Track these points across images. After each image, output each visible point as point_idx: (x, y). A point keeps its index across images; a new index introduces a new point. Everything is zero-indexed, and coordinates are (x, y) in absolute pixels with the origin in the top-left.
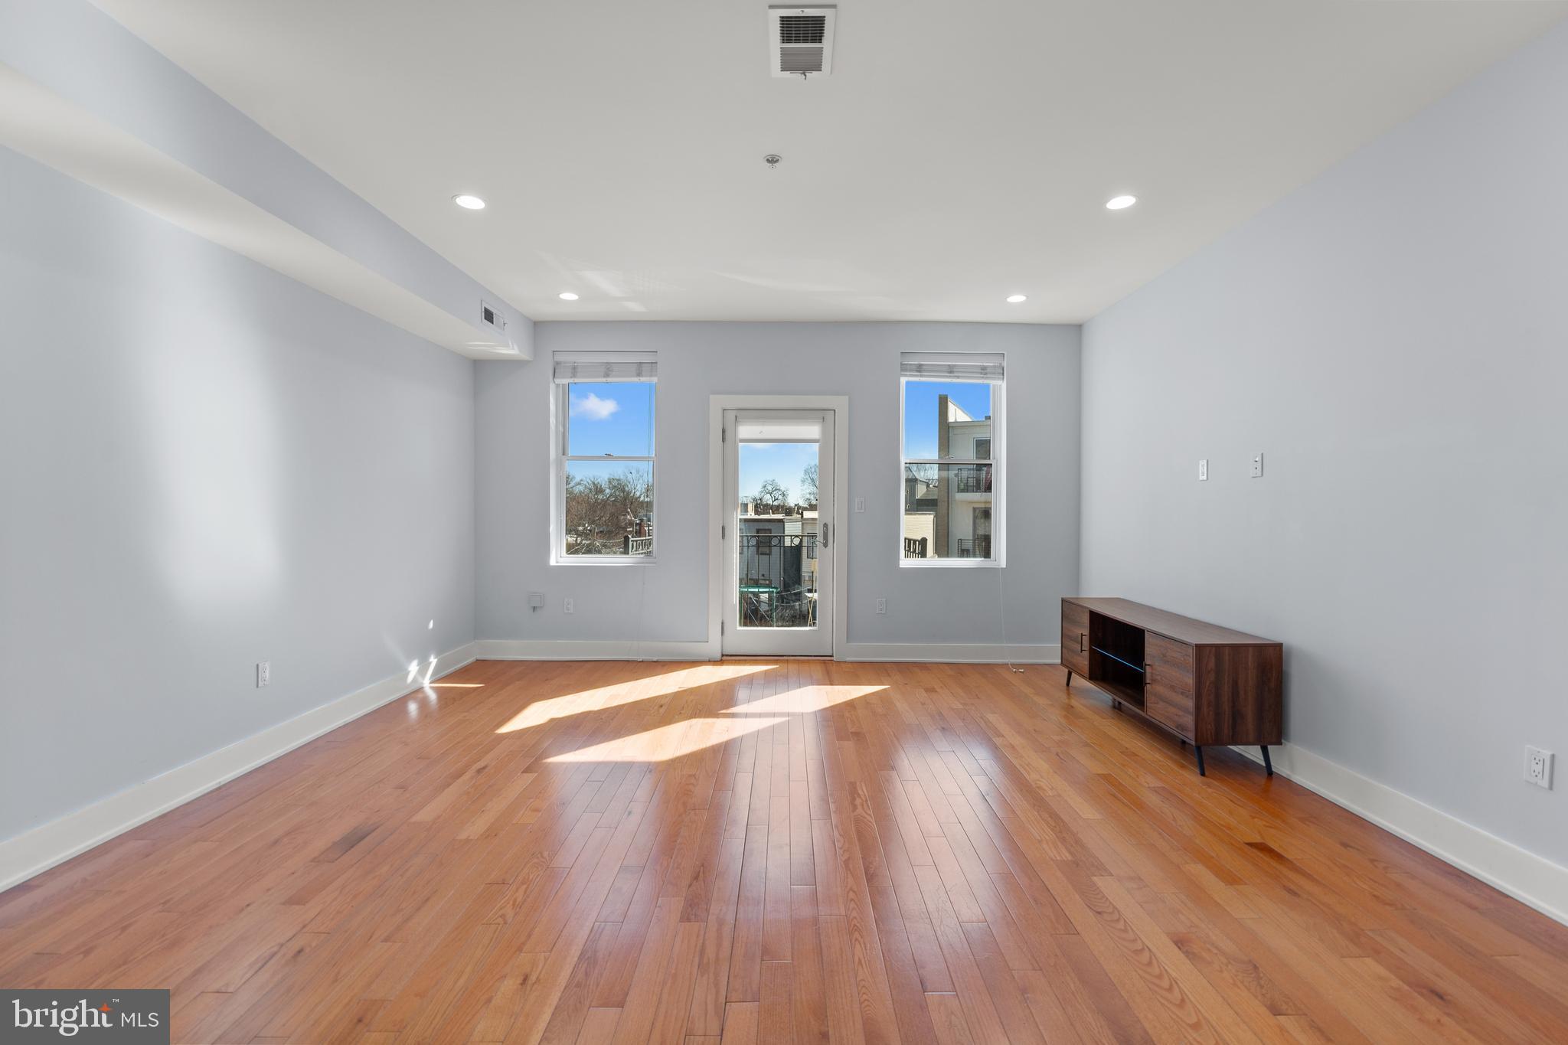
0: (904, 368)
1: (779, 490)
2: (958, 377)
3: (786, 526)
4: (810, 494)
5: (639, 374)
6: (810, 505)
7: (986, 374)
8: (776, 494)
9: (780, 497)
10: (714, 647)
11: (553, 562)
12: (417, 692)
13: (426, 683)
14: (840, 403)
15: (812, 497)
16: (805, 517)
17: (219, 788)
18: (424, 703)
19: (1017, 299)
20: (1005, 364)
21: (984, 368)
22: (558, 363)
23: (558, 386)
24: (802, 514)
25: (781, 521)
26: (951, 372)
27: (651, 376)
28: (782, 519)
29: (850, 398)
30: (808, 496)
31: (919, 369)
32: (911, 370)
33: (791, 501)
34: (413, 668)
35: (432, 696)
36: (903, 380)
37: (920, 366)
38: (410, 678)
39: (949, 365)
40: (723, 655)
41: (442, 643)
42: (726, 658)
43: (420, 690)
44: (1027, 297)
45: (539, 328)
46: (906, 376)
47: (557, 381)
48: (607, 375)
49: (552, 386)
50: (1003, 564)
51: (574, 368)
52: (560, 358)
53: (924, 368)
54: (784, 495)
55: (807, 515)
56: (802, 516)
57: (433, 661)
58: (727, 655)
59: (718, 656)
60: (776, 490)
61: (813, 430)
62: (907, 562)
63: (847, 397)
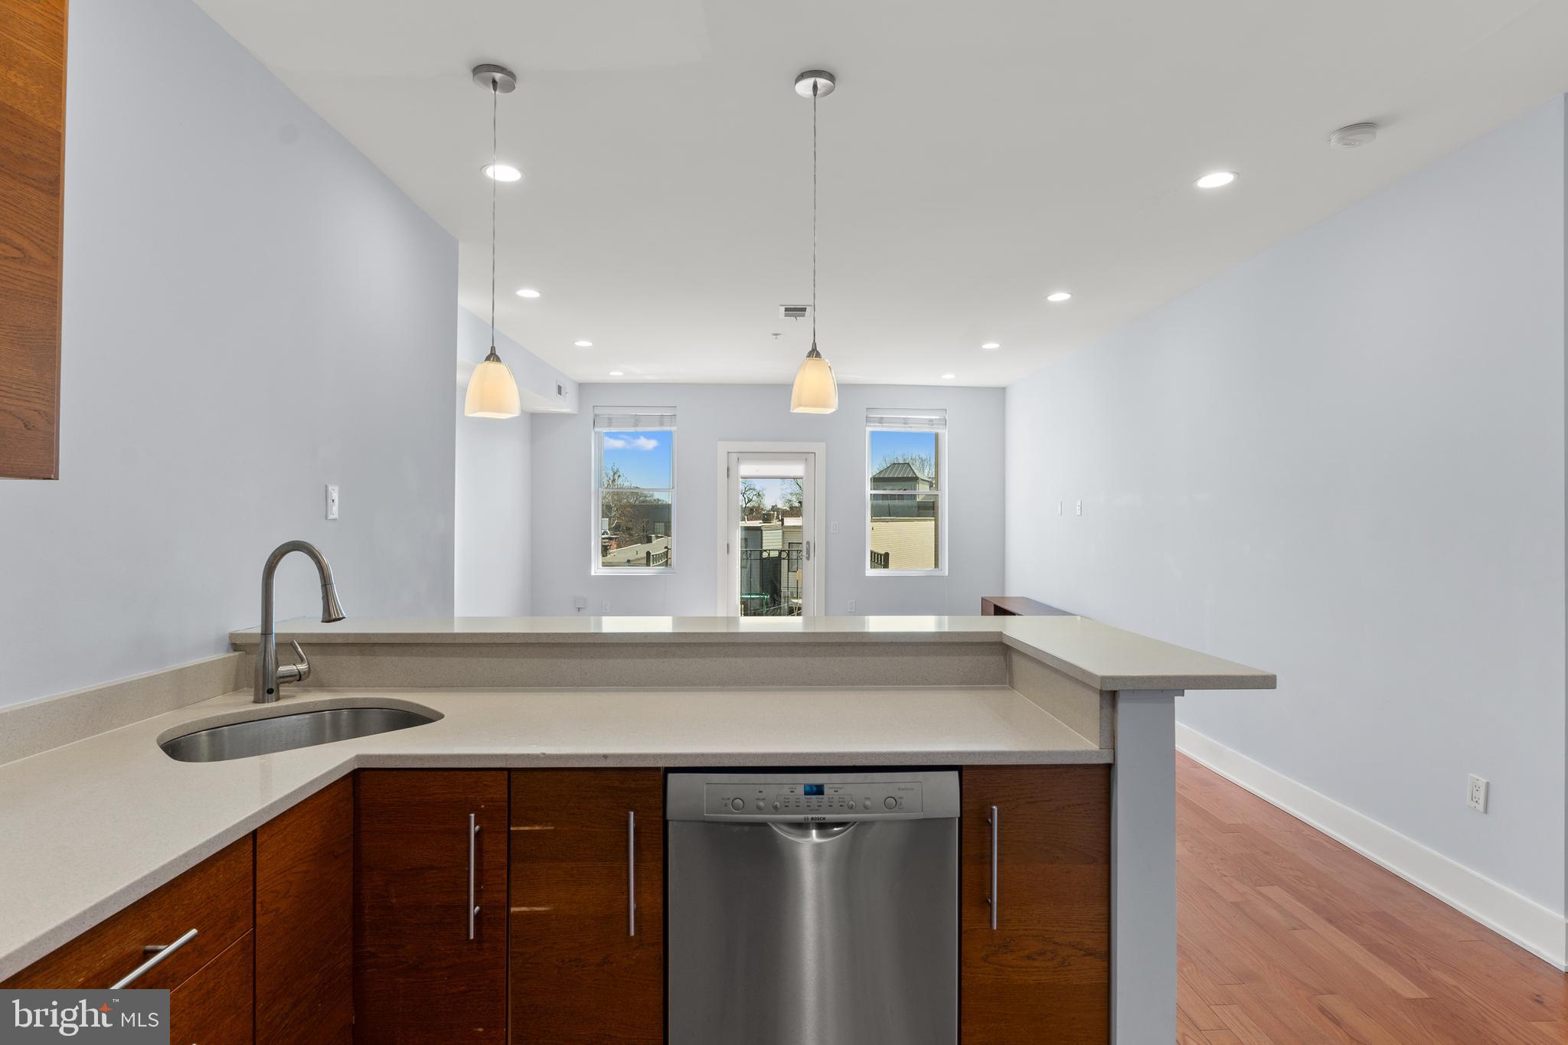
0: (868, 420)
1: (754, 489)
2: (911, 427)
3: (764, 535)
4: (791, 494)
5: (662, 424)
6: (791, 508)
7: (933, 425)
8: (750, 494)
9: (755, 498)
11: (593, 574)
14: (819, 448)
15: (794, 499)
16: (786, 524)
20: (947, 418)
21: (931, 420)
22: (596, 415)
23: (596, 433)
24: (782, 520)
25: (759, 529)
26: (905, 423)
27: (671, 426)
28: (760, 527)
29: (828, 445)
30: (790, 497)
31: (881, 421)
32: (874, 422)
33: (768, 504)
36: (869, 429)
37: (882, 418)
39: (904, 418)
45: (583, 389)
46: (869, 426)
47: (597, 429)
48: (636, 425)
49: (593, 433)
50: (947, 574)
51: (610, 419)
52: (597, 411)
53: (885, 420)
54: (759, 495)
55: (789, 522)
56: (783, 523)
60: (750, 489)
62: (871, 572)
63: (824, 444)
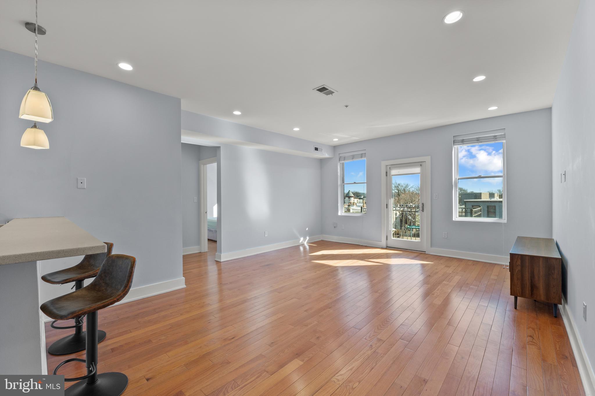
0: (455, 142)
2: (481, 142)
5: (361, 157)
7: (496, 138)
10: (383, 243)
11: (339, 214)
12: (303, 245)
13: (305, 243)
14: (427, 159)
17: (257, 254)
18: (305, 248)
19: (493, 108)
21: (495, 136)
22: (340, 157)
26: (478, 140)
27: (364, 157)
29: (431, 157)
31: (462, 141)
32: (458, 142)
34: (302, 239)
35: (308, 247)
38: (301, 241)
39: (477, 138)
40: (387, 247)
41: (311, 234)
42: (388, 248)
43: (304, 244)
44: (498, 107)
45: (335, 148)
46: (455, 145)
47: (340, 162)
48: (353, 159)
49: (339, 164)
50: (507, 222)
51: (345, 158)
52: (341, 155)
53: (465, 140)
57: (308, 238)
58: (388, 247)
59: (385, 246)
61: (418, 170)
63: (430, 157)
